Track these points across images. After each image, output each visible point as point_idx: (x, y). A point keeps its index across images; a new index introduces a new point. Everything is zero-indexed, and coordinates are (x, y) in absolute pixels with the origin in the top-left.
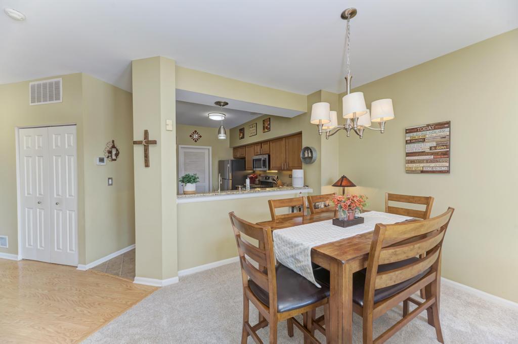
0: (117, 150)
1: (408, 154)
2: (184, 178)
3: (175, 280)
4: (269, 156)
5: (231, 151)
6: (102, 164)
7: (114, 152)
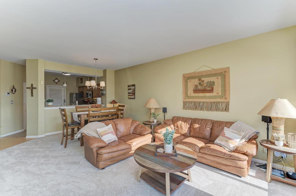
0: (15, 89)
1: (129, 93)
2: (47, 100)
3: (44, 136)
4: (92, 92)
5: (77, 88)
6: (8, 95)
7: (14, 90)
